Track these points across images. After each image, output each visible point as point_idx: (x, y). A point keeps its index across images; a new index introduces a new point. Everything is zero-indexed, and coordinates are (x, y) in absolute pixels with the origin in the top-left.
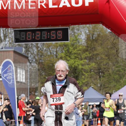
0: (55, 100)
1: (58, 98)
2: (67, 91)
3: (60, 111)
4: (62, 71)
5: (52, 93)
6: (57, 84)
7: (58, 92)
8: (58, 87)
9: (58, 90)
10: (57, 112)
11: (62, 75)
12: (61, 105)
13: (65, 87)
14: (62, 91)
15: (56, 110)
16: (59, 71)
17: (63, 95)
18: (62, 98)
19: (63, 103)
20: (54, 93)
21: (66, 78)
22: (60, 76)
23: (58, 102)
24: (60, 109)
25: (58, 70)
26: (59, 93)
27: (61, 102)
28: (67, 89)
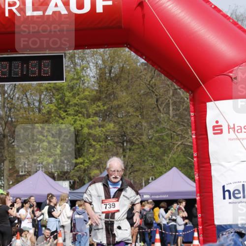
0: (108, 206)
1: (111, 203)
2: (124, 196)
3: (111, 220)
4: (117, 171)
5: (103, 198)
6: (110, 186)
7: (112, 197)
8: (113, 190)
9: (112, 195)
11: (118, 177)
13: (120, 190)
14: (117, 196)
16: (114, 171)
17: (118, 201)
18: (117, 204)
19: (118, 211)
20: (106, 198)
22: (116, 178)
23: (112, 209)
24: (111, 218)
25: (113, 169)
26: (113, 198)
27: (116, 209)
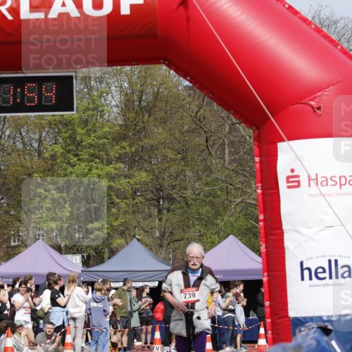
0: (188, 296)
1: (191, 293)
2: (204, 284)
3: (191, 310)
4: (197, 258)
5: (183, 287)
6: (190, 275)
7: (191, 285)
8: (193, 278)
9: (192, 283)
10: (187, 312)
11: (197, 263)
13: (200, 279)
14: (197, 284)
16: (193, 257)
17: (198, 290)
18: (197, 293)
19: (198, 301)
20: (185, 287)
21: (201, 267)
22: (194, 264)
23: (192, 299)
24: (191, 308)
25: (191, 256)
26: (193, 287)
27: (196, 298)
28: (203, 282)
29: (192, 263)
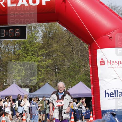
0: (59, 103)
2: (65, 98)
3: (61, 109)
4: (62, 88)
6: (59, 95)
7: (60, 99)
10: (60, 110)
12: (62, 106)
13: (64, 96)
14: (62, 98)
15: (59, 109)
16: (60, 88)
17: (63, 101)
20: (58, 100)
21: (64, 91)
22: (61, 91)
23: (61, 104)
24: (61, 108)
29: (60, 90)
